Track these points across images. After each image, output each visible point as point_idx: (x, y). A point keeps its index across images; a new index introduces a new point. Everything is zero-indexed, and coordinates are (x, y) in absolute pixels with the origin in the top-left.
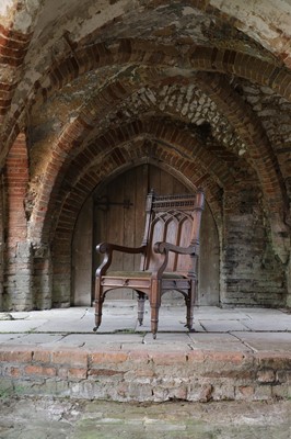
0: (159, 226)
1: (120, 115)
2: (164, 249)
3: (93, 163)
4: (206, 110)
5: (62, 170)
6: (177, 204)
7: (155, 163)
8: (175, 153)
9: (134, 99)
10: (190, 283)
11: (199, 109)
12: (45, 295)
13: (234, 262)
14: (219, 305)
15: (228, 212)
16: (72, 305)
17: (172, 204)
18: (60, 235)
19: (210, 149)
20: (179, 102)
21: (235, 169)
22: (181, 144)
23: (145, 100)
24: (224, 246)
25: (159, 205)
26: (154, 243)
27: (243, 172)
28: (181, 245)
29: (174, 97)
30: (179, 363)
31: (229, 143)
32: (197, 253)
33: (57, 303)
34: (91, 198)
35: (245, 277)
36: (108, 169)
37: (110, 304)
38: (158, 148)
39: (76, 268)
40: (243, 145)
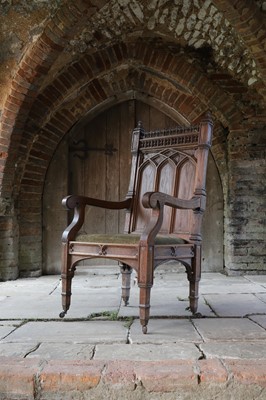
0: (150, 172)
1: (98, 36)
2: (157, 201)
3: (66, 99)
4: (207, 26)
5: (24, 105)
6: (174, 141)
7: (143, 98)
8: (167, 85)
9: (116, 14)
10: (194, 249)
11: (198, 27)
12: (9, 262)
13: (243, 219)
14: (223, 271)
15: (235, 156)
16: (45, 273)
18: (26, 189)
19: (212, 78)
20: (173, 17)
21: (243, 102)
22: (176, 72)
23: (129, 15)
24: (229, 198)
25: (148, 144)
26: (143, 192)
27: (253, 106)
28: (180, 196)
29: (166, 11)
31: (235, 69)
32: (203, 207)
33: (24, 271)
34: (65, 143)
35: (256, 237)
36: (85, 106)
37: (90, 270)
38: (147, 79)
39: (48, 228)
40: (254, 72)
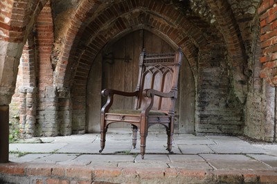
0: (149, 76)
2: (151, 94)
3: (102, 29)
5: (78, 34)
6: (162, 60)
7: (148, 29)
8: (162, 22)
10: (170, 119)
12: (67, 125)
13: (205, 102)
14: (194, 133)
15: (202, 65)
16: (87, 132)
17: (158, 61)
18: (77, 82)
19: (189, 19)
21: (208, 33)
22: (168, 15)
24: (198, 90)
25: (148, 61)
26: (144, 88)
27: (213, 36)
28: (164, 91)
30: (158, 178)
31: (203, 14)
32: (176, 97)
33: (75, 130)
34: (101, 55)
35: (213, 113)
36: (113, 33)
37: (114, 131)
38: (151, 18)
39: (90, 105)
40: (214, 16)
